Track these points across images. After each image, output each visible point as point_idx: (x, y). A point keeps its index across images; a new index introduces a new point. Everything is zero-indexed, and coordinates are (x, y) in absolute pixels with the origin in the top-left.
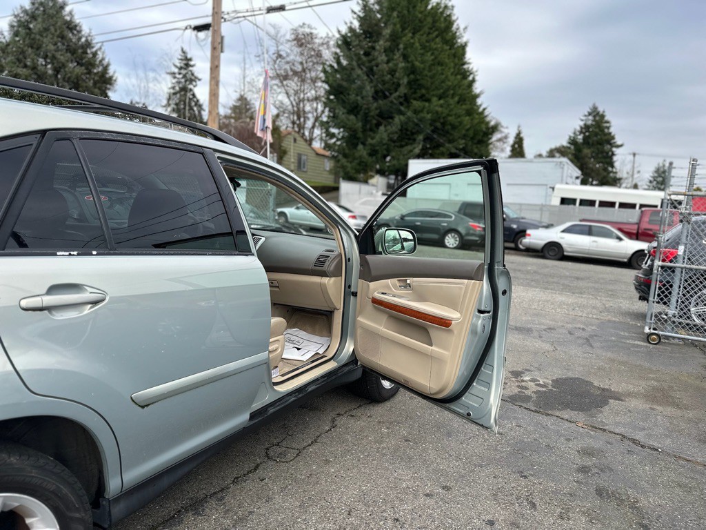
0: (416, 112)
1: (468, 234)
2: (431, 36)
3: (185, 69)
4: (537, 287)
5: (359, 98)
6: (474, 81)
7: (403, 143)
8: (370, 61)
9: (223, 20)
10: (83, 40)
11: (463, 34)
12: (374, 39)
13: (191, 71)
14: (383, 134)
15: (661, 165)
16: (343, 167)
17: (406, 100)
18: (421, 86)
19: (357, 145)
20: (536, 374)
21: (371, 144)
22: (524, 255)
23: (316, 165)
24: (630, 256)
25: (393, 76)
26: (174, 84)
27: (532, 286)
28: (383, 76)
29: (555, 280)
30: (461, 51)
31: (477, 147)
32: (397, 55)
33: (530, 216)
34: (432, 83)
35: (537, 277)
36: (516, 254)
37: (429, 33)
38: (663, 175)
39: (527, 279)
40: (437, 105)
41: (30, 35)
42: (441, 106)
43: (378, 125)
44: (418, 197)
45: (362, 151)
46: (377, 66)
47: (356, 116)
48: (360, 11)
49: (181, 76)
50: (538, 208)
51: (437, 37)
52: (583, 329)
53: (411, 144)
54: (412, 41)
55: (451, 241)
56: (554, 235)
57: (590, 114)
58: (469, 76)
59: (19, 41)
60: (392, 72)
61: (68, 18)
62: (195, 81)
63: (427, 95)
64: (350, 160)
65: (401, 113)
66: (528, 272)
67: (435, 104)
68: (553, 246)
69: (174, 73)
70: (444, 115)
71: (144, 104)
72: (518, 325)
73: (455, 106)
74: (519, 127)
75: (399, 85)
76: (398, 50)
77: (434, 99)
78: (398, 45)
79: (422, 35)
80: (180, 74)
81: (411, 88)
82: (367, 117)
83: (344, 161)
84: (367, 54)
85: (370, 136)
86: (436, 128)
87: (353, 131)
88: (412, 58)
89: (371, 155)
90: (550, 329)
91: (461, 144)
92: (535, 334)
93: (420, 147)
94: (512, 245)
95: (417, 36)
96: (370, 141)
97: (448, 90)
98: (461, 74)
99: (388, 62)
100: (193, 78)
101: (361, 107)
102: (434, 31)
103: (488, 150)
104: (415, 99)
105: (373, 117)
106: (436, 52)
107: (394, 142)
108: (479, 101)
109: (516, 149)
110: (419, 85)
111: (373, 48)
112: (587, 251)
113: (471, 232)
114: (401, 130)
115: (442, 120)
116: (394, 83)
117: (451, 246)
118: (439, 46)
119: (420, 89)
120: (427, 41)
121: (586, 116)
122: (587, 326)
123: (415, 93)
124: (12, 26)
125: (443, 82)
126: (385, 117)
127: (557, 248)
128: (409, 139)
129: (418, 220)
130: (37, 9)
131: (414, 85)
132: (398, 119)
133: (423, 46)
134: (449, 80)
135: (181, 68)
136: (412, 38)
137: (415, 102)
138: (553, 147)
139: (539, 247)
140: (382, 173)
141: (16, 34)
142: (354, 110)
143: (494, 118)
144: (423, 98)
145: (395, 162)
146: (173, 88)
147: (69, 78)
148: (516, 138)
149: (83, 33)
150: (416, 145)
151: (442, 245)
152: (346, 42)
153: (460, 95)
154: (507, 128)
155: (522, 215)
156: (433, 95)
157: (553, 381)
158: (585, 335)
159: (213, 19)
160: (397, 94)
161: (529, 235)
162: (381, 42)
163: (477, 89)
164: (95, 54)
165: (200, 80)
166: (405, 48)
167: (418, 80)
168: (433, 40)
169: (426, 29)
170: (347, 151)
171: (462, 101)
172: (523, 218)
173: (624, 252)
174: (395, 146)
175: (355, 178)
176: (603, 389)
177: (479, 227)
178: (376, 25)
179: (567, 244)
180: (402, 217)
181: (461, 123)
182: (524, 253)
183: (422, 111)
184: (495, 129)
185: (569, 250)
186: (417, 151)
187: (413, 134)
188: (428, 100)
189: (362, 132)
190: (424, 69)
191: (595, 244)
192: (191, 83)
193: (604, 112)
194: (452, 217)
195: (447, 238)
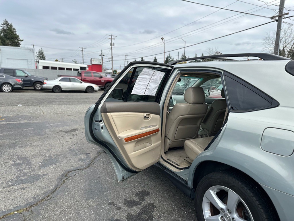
1: (14, 85)
15: (41, 50)
22: (39, 92)
24: (86, 88)
36: (35, 92)
38: (42, 54)
55: (6, 88)
56: (56, 82)
57: (4, 24)
68: (57, 87)
94: (33, 88)
112: (71, 88)
113: (17, 83)
117: (7, 91)
121: (2, 24)
127: (59, 88)
151: (2, 91)
155: (34, 74)
161: (46, 83)
173: (84, 87)
179: (63, 86)
182: (39, 91)
185: (64, 88)
191: (73, 85)
193: (11, 24)
194: (4, 76)
195: (3, 87)
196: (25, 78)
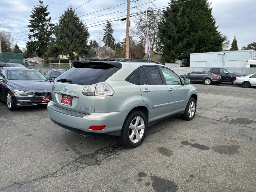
0: (192, 36)
1: (213, 79)
2: (198, 8)
3: (109, 27)
4: (238, 97)
5: (171, 33)
6: (215, 22)
7: (188, 48)
8: (175, 20)
9: (130, 17)
10: (80, 22)
11: (210, 5)
12: (176, 12)
13: (110, 28)
14: (180, 45)
16: (166, 58)
17: (189, 32)
18: (194, 27)
19: (171, 50)
20: (232, 117)
21: (176, 49)
22: (235, 86)
23: (155, 57)
25: (183, 24)
26: (105, 33)
27: (236, 96)
28: (180, 25)
29: (245, 94)
30: (210, 12)
31: (216, 47)
32: (185, 17)
33: (237, 72)
34: (198, 26)
35: (239, 93)
36: (232, 86)
37: (197, 7)
39: (235, 94)
40: (200, 33)
41: (65, 23)
42: (202, 34)
43: (179, 42)
44: (194, 67)
45: (173, 52)
46: (178, 22)
47: (170, 40)
48: (171, 3)
49: (107, 30)
50: (241, 69)
51: (200, 8)
52: (251, 107)
53: (191, 48)
54: (190, 11)
55: (207, 82)
56: (247, 79)
58: (213, 21)
59: (62, 25)
60: (183, 23)
61: (75, 16)
62: (112, 31)
63: (196, 30)
64: (168, 55)
65: (186, 37)
66: (236, 92)
67: (199, 33)
68: (246, 83)
69: (105, 29)
70: (203, 36)
71: (95, 40)
72: (229, 106)
73: (207, 33)
74: (235, 37)
75: (186, 27)
76: (185, 15)
77: (199, 31)
78: (185, 13)
79: (194, 8)
80: (107, 29)
81: (190, 28)
82: (174, 40)
83: (166, 56)
84: (174, 18)
85: (175, 46)
86: (200, 41)
87: (169, 45)
88: (191, 17)
89: (176, 53)
90: (239, 107)
91: (210, 46)
92: (234, 108)
93: (194, 48)
94: (231, 83)
95: (192, 9)
96: (175, 48)
97: (205, 27)
98: (209, 21)
99: (182, 19)
100: (111, 30)
101: (172, 36)
102: (199, 6)
103: (221, 48)
104: (192, 32)
105: (176, 39)
106: (200, 14)
107: (184, 47)
108: (217, 30)
109: (234, 45)
110: (193, 27)
111: (176, 15)
113: (215, 78)
114: (187, 43)
115: (202, 38)
116: (184, 27)
117: (207, 84)
118: (201, 11)
119: (194, 28)
120: (196, 10)
122: (252, 106)
123: (192, 29)
124: (60, 21)
125: (202, 25)
126: (181, 39)
127: (248, 83)
128: (190, 46)
129: (195, 75)
130: (67, 14)
131: (192, 27)
132: (186, 39)
133: (195, 12)
134: (205, 24)
135: (107, 27)
136: (190, 10)
137: (192, 33)
138: (250, 43)
139: (241, 83)
140: (180, 59)
141: (61, 23)
142: (169, 37)
143: (223, 35)
144: (195, 31)
145: (185, 55)
146: (105, 34)
147: (76, 35)
148: (233, 41)
149: (80, 20)
150: (193, 48)
151: (204, 83)
152: (166, 14)
153: (209, 29)
154: (229, 38)
155: (235, 72)
156: (199, 30)
157: (237, 119)
158: (250, 109)
159: (127, 17)
160: (185, 30)
161: (237, 79)
162: (179, 13)
163: (216, 25)
164: (83, 27)
165: (114, 31)
166: (188, 14)
167: (193, 25)
168: (198, 10)
169: (196, 6)
170: (167, 52)
171: (210, 31)
172: (235, 73)
174: (184, 49)
175: (170, 61)
176: (252, 121)
177: (218, 77)
178: (177, 7)
179: (252, 82)
180: (189, 74)
181: (210, 39)
183: (195, 36)
184: (224, 39)
185: (253, 84)
186: (193, 50)
187: (191, 44)
188: (197, 32)
189: (173, 45)
190: (195, 21)
192: (111, 32)
194: (207, 73)
195: (206, 81)
196: (226, 75)
